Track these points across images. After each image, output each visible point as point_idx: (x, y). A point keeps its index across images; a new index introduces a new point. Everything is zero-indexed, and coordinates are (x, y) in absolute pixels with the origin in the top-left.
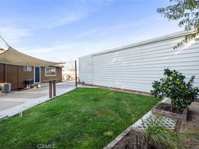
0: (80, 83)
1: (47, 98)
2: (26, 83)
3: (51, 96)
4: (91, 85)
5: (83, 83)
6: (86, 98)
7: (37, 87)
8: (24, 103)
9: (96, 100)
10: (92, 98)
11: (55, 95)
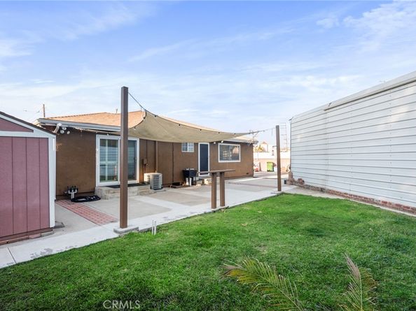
0: (291, 182)
1: (207, 208)
2: (186, 174)
3: (214, 205)
4: (322, 190)
5: (301, 183)
6: (290, 222)
7: (203, 184)
8: (169, 210)
9: (315, 232)
10: (305, 224)
11: (223, 203)
